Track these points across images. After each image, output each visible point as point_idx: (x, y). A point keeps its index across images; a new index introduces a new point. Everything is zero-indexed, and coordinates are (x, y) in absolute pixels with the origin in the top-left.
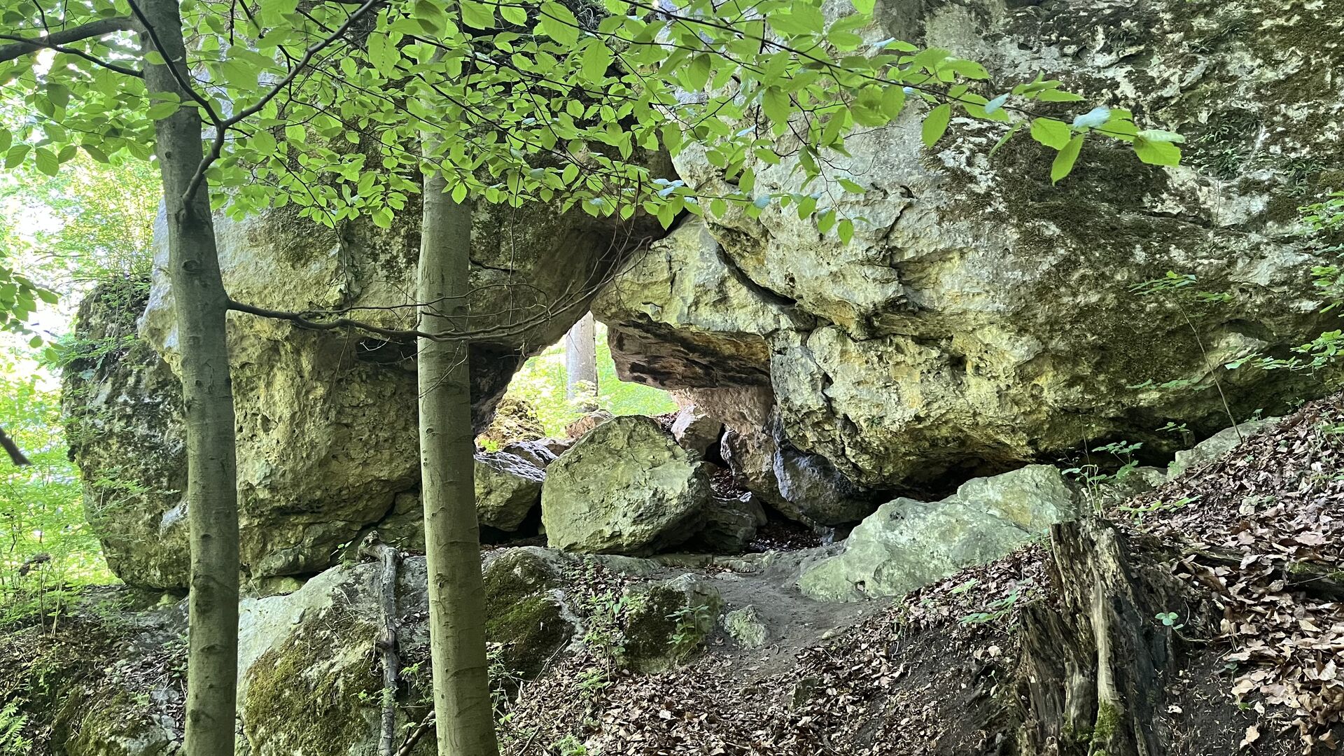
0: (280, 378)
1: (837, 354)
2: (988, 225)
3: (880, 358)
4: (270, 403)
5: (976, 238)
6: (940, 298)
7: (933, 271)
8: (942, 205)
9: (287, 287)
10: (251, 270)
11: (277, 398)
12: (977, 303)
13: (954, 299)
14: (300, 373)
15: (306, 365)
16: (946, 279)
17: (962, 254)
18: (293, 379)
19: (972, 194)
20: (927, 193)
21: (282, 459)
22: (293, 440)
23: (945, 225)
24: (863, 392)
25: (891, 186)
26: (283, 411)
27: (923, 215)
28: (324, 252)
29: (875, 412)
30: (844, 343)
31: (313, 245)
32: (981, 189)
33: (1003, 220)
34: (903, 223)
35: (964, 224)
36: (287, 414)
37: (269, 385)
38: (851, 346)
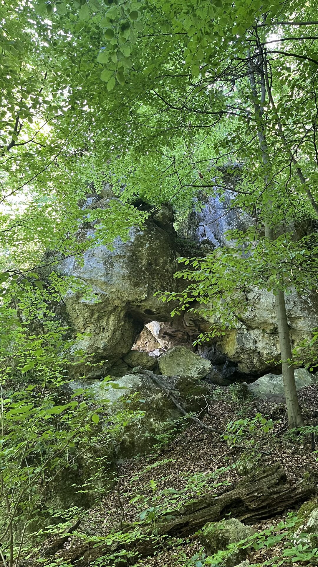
0: (112, 318)
1: (261, 336)
2: (312, 313)
3: (273, 338)
4: (107, 324)
5: (308, 315)
6: (297, 327)
7: (296, 321)
8: (302, 306)
9: (131, 293)
10: (121, 286)
11: (110, 323)
12: (306, 329)
13: (301, 327)
14: (120, 316)
15: (122, 315)
16: (299, 323)
17: (304, 318)
18: (117, 318)
19: (308, 306)
20: (299, 304)
21: (109, 341)
22: (113, 336)
23: (302, 311)
24: (267, 346)
25: (292, 300)
26: (112, 327)
27: (298, 308)
28: (144, 285)
29: (269, 351)
30: (264, 334)
31: (141, 283)
32: (310, 305)
33: (315, 313)
34: (293, 309)
35: (306, 312)
36: (112, 328)
37: (108, 319)
38: (266, 335)
